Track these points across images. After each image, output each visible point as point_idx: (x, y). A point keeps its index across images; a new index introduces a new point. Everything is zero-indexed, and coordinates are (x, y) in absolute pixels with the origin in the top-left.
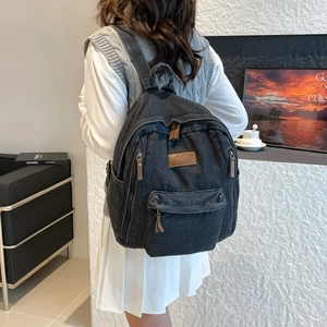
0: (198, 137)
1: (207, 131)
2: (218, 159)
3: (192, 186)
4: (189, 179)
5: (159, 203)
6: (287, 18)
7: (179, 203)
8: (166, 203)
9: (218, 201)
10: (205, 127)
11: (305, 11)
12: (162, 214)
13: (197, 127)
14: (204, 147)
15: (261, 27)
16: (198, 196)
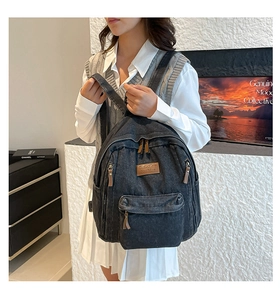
0: (161, 151)
1: (168, 146)
2: (177, 169)
3: (155, 190)
4: (152, 185)
5: (127, 205)
6: (225, 36)
7: (144, 205)
8: (133, 205)
9: (177, 203)
10: (166, 143)
11: (240, 30)
12: (130, 214)
13: (160, 142)
14: (165, 158)
15: (204, 43)
16: (159, 200)
